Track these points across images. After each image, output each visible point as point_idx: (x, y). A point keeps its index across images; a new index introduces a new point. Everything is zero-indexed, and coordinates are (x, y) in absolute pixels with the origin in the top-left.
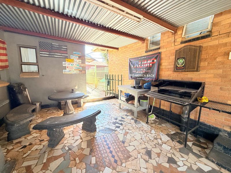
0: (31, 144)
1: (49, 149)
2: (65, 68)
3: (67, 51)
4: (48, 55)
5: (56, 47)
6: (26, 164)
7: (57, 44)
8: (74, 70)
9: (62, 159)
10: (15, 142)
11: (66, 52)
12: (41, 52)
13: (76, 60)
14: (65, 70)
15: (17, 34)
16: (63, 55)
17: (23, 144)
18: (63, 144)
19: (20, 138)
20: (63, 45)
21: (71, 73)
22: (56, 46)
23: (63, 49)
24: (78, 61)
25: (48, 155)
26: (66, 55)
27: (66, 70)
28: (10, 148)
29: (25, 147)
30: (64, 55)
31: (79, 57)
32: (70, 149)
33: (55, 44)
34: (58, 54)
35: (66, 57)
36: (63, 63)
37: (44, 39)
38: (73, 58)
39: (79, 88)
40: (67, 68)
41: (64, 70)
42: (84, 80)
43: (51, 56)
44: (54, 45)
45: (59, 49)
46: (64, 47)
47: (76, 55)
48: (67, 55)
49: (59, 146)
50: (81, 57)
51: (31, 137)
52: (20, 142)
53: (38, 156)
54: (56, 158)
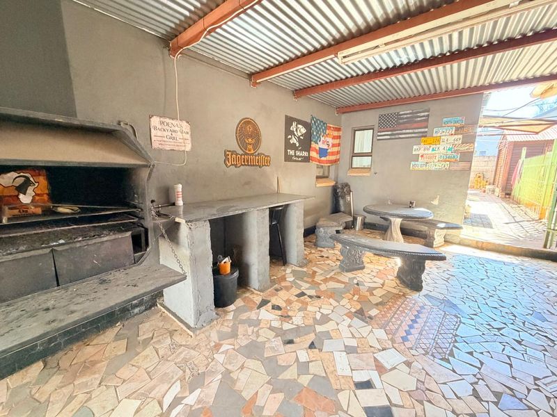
0: (327, 257)
1: (339, 270)
2: (416, 158)
3: (427, 121)
4: (388, 137)
5: (406, 118)
6: (315, 269)
7: (408, 112)
8: (436, 161)
9: (343, 286)
10: (319, 249)
11: (424, 124)
12: (379, 134)
13: (445, 138)
14: (416, 163)
15: (355, 113)
16: (416, 131)
17: (323, 254)
18: (354, 276)
19: (324, 248)
20: (421, 110)
21: (427, 168)
22: (405, 116)
23: (419, 119)
24: (452, 139)
25: (335, 274)
26: (423, 130)
27: (418, 161)
28: (313, 251)
29: (323, 257)
30: (420, 130)
31: (457, 129)
32: (357, 284)
33: (406, 112)
34: (408, 131)
35: (424, 135)
36: (415, 147)
37: (389, 108)
38: (439, 135)
39: (441, 203)
40: (420, 158)
41: (413, 163)
42: (461, 186)
43: (393, 137)
44: (403, 114)
45: (411, 121)
46: (422, 114)
47: (449, 125)
48: (426, 130)
49: (350, 275)
50: (462, 127)
51: (333, 252)
52: (321, 251)
53: (327, 269)
54: (339, 281)
